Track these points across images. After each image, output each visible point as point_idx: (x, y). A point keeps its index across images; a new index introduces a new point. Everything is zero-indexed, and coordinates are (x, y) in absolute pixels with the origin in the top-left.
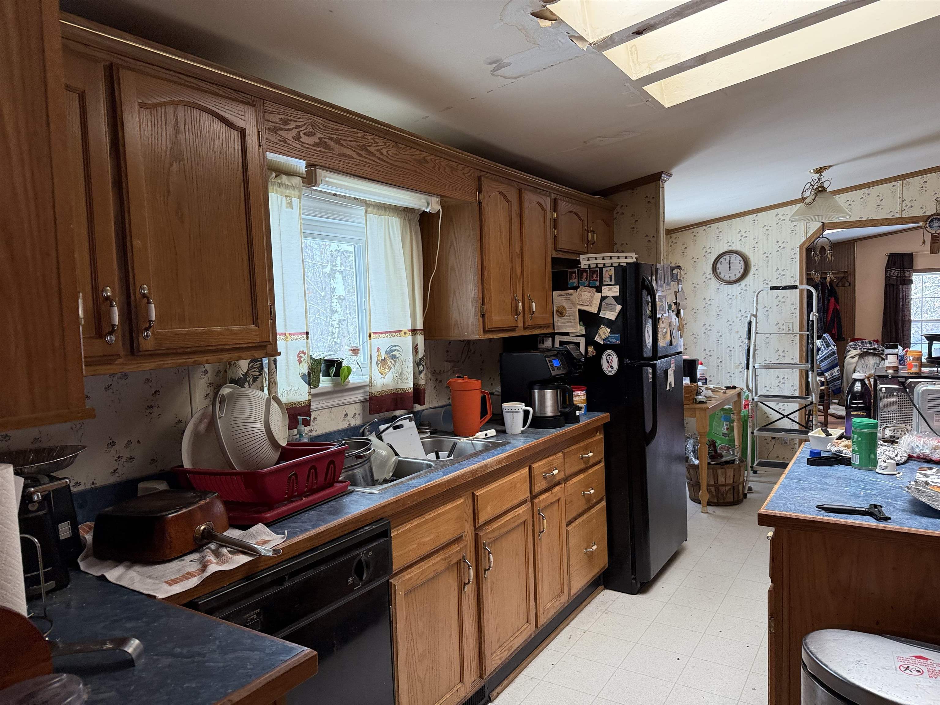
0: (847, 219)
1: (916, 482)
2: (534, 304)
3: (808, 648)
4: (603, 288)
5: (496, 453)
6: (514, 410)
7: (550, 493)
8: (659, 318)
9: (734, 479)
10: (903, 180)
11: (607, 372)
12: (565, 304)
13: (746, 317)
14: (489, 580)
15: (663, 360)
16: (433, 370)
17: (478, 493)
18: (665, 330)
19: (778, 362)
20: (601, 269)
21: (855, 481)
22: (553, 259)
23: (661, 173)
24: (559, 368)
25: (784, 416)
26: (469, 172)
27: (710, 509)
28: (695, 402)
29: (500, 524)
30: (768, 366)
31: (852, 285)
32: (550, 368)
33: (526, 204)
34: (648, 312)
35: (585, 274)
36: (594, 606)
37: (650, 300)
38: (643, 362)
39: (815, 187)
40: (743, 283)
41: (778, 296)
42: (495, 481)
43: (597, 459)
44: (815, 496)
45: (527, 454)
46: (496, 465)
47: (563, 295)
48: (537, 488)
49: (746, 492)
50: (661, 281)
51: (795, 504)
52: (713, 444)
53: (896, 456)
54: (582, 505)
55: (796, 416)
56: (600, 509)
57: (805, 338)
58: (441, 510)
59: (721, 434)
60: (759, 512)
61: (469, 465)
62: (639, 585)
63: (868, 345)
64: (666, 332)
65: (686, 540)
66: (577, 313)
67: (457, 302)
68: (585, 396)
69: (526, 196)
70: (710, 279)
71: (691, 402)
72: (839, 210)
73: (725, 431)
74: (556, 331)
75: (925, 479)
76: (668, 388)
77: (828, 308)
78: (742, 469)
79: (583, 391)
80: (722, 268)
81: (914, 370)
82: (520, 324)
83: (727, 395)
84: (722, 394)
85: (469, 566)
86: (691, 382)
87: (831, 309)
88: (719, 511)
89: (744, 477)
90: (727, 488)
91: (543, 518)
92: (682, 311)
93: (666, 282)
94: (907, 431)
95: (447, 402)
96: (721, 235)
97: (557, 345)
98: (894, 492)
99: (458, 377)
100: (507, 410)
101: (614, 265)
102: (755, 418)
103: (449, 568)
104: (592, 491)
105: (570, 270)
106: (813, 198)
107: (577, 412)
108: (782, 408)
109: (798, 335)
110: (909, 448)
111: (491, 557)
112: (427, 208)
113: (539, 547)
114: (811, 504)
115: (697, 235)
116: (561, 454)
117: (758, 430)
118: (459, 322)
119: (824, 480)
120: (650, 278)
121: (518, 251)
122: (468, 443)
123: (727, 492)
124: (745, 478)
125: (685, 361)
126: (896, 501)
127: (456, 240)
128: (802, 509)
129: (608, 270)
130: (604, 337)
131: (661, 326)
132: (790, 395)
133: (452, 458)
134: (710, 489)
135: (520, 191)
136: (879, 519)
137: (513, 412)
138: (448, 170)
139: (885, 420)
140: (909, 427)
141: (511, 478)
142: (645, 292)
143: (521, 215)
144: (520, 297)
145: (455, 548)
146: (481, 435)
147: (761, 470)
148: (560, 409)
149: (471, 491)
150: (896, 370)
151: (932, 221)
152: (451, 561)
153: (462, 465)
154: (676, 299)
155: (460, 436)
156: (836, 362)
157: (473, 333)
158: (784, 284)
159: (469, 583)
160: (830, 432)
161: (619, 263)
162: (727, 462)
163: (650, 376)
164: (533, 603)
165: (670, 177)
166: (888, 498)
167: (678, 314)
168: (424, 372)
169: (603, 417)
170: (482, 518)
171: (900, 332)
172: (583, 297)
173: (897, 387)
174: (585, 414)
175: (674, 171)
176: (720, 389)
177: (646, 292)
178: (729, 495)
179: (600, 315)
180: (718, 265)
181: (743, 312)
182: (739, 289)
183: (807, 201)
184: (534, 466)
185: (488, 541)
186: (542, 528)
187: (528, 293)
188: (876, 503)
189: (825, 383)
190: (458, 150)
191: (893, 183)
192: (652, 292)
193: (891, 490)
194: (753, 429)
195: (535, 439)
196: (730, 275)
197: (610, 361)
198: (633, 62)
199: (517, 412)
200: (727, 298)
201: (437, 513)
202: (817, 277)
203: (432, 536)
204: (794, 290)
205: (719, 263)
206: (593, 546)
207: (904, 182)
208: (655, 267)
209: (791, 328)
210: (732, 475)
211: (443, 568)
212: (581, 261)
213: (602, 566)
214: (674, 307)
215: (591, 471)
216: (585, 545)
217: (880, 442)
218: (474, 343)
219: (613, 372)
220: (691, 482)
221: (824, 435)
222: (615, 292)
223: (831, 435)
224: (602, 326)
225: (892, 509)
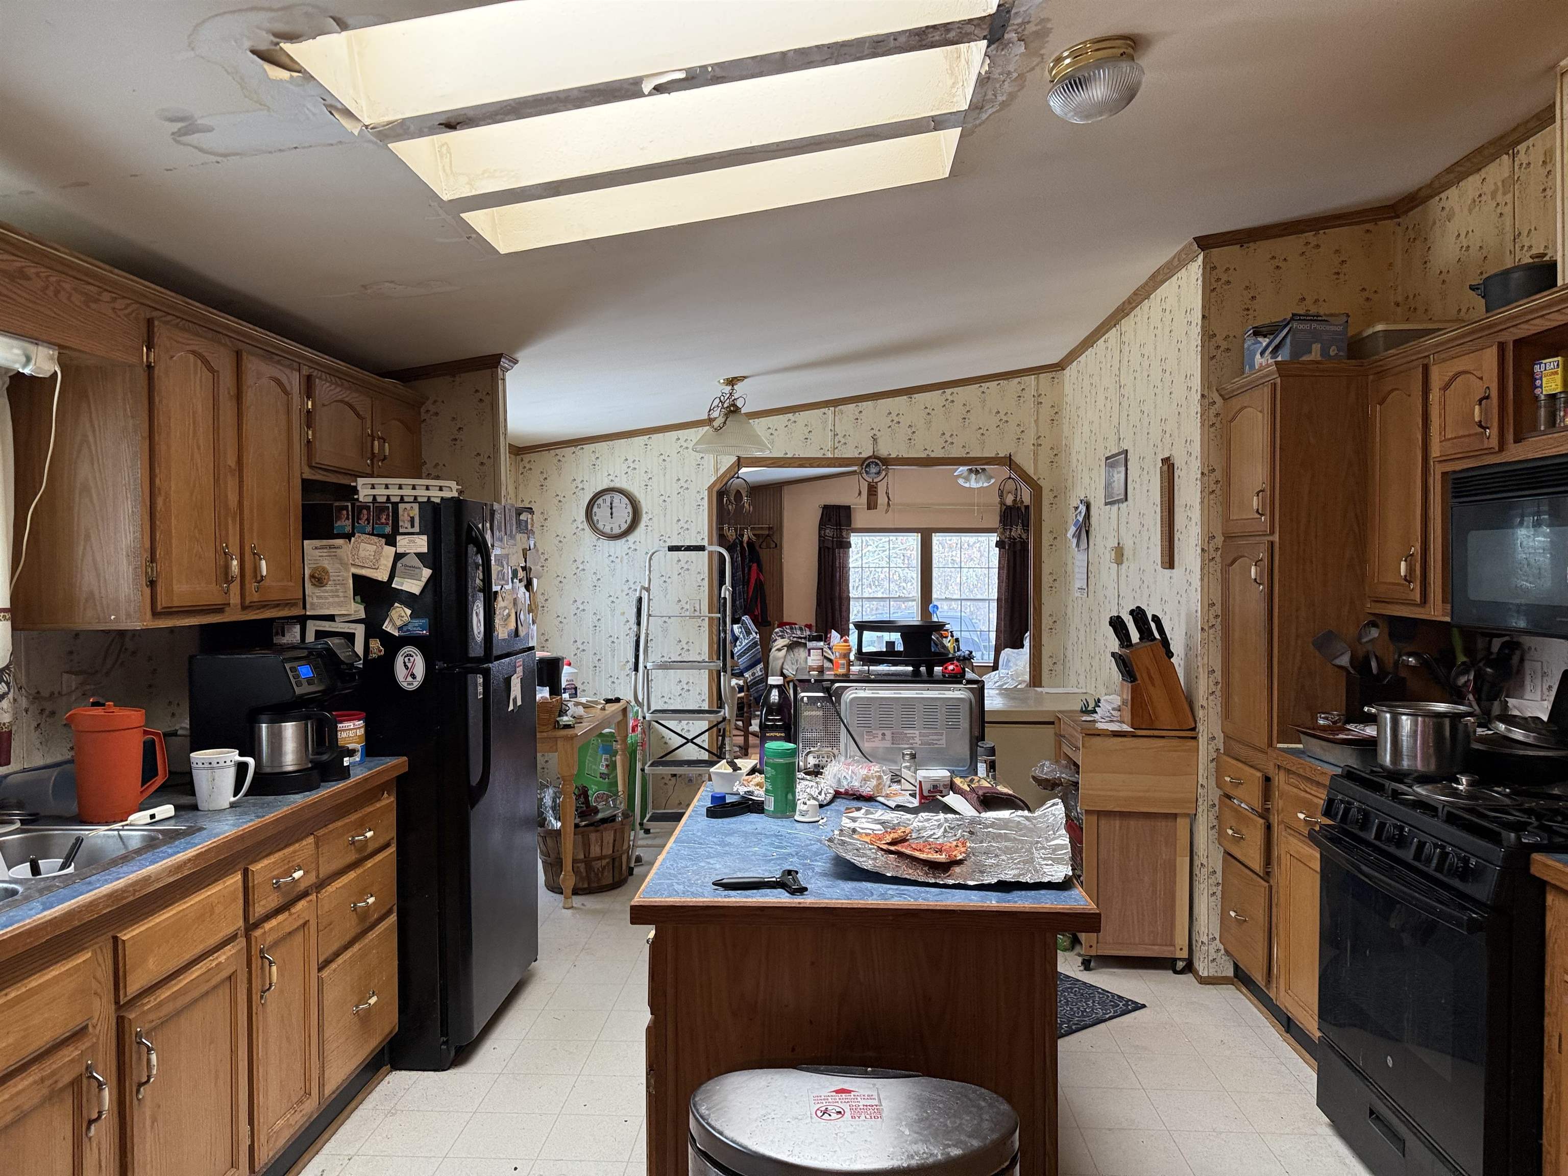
0: (767, 454)
1: (841, 830)
2: (263, 563)
3: (697, 1111)
4: (399, 538)
5: (170, 851)
6: (215, 765)
7: (287, 913)
8: (496, 592)
9: (614, 846)
10: (835, 407)
11: (404, 685)
12: (326, 564)
13: (636, 590)
14: (148, 1103)
15: (503, 661)
16: (33, 691)
17: (126, 936)
18: (507, 611)
19: (679, 659)
20: (395, 505)
21: (767, 837)
22: (304, 481)
23: (500, 356)
24: (310, 682)
25: (688, 741)
26: (126, 308)
27: (577, 901)
28: (557, 726)
29: (175, 989)
30: (665, 666)
31: (778, 547)
32: (293, 681)
33: (250, 379)
34: (478, 581)
35: (365, 512)
36: (371, 1106)
37: (480, 562)
38: (469, 665)
39: (725, 405)
40: (631, 538)
41: (679, 561)
42: (166, 907)
43: (381, 841)
44: (714, 866)
45: (239, 847)
46: (169, 876)
47: (322, 547)
48: (259, 909)
49: (632, 865)
50: (500, 531)
51: (684, 883)
52: (583, 793)
53: (820, 793)
54: (351, 926)
55: (704, 740)
56: (386, 929)
57: (716, 622)
58: (34, 982)
59: (598, 776)
60: (633, 903)
61: (107, 882)
62: (453, 1053)
63: (799, 632)
64: (509, 615)
65: (536, 960)
66: (351, 581)
67: (93, 556)
68: (362, 731)
69: (250, 366)
70: (583, 529)
71: (551, 727)
72: (755, 440)
73: (603, 769)
74: (308, 613)
75: (852, 825)
76: (511, 708)
77: (749, 579)
78: (627, 827)
79: (359, 720)
80: (601, 513)
81: (842, 671)
82: (235, 599)
83: (607, 712)
84: (598, 711)
85: (100, 1084)
86: (550, 695)
87: (753, 581)
88: (590, 902)
89: (629, 841)
90: (604, 862)
91: (270, 962)
92: (535, 581)
93: (508, 533)
94: (834, 757)
95: (68, 755)
96: (598, 462)
97: (310, 637)
98: (814, 848)
99: (95, 704)
100: (200, 765)
101: (420, 499)
102: (647, 746)
103: (53, 1096)
104: (371, 900)
105: (337, 504)
106: (723, 420)
107: (345, 759)
108: (686, 728)
109: (707, 619)
110: (835, 781)
111: (154, 1057)
112: (24, 366)
113: (260, 1018)
114: (707, 879)
115: (563, 459)
116: (311, 839)
117: (651, 765)
118: (97, 597)
119: (728, 839)
120: (480, 526)
121: (232, 461)
122: (109, 837)
123: (604, 868)
124: (631, 843)
125: (542, 661)
126: (816, 860)
127: (95, 436)
128: (693, 889)
129: (409, 508)
130: (399, 623)
131: (500, 604)
132: (697, 708)
133: (71, 870)
134: (578, 867)
135: (238, 355)
136: (793, 892)
137: (213, 768)
138: (77, 299)
139: (810, 743)
140: (835, 751)
141: (203, 897)
142: (472, 549)
143: (239, 397)
144: (234, 549)
145: (70, 1053)
146: (141, 818)
147: (655, 827)
148: (311, 757)
149: (110, 934)
150: (821, 670)
151: (868, 465)
152: (56, 1082)
153: (90, 883)
154: (526, 561)
155: (92, 824)
156: (759, 656)
157: (128, 615)
158: (687, 543)
159: (99, 1117)
160: (739, 765)
161: (429, 497)
162: (604, 821)
163: (480, 689)
164: (244, 1128)
165: (515, 364)
166: (806, 857)
167: (529, 585)
168: (11, 696)
169: (395, 764)
170: (134, 984)
171: (837, 613)
172: (362, 553)
173: (821, 694)
174: (361, 762)
175: (519, 355)
176: (596, 703)
177: (475, 549)
178: (606, 874)
179: (393, 586)
180: (595, 509)
181: (631, 583)
182: (626, 547)
183: (716, 424)
184: (254, 867)
185: (148, 1026)
186: (268, 982)
187: (253, 541)
188: (790, 868)
189: (745, 688)
190: (101, 264)
191: (823, 410)
192: (484, 551)
193: (811, 845)
194: (644, 764)
195: (258, 817)
196: (612, 525)
197: (409, 665)
198: (444, 171)
199: (222, 768)
200: (607, 561)
201: (24, 990)
202: (731, 534)
203: (11, 1040)
204: (701, 552)
205: (596, 506)
206: (370, 998)
207: (837, 409)
208: (489, 507)
209: (698, 608)
210: (611, 841)
211: (36, 1101)
212: (359, 488)
213: (387, 1031)
214: (521, 574)
215: (369, 864)
216: (355, 999)
217: (800, 775)
218: (134, 635)
219: (416, 684)
220: (549, 860)
221: (730, 770)
222: (421, 546)
223: (740, 769)
224: (396, 604)
225: (810, 874)
